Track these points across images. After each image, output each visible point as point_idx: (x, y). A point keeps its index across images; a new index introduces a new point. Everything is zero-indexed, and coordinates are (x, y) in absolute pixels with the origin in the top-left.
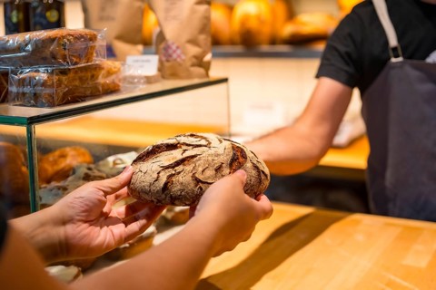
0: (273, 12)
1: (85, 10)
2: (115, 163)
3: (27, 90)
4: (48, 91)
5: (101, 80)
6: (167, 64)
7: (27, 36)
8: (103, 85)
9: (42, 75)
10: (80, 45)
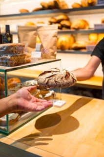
0: (70, 40)
1: (19, 38)
2: (28, 83)
3: (4, 61)
4: (10, 62)
5: (26, 59)
6: (43, 55)
7: (4, 45)
8: (26, 60)
9: (9, 57)
10: (20, 48)
